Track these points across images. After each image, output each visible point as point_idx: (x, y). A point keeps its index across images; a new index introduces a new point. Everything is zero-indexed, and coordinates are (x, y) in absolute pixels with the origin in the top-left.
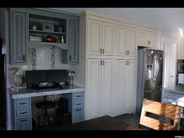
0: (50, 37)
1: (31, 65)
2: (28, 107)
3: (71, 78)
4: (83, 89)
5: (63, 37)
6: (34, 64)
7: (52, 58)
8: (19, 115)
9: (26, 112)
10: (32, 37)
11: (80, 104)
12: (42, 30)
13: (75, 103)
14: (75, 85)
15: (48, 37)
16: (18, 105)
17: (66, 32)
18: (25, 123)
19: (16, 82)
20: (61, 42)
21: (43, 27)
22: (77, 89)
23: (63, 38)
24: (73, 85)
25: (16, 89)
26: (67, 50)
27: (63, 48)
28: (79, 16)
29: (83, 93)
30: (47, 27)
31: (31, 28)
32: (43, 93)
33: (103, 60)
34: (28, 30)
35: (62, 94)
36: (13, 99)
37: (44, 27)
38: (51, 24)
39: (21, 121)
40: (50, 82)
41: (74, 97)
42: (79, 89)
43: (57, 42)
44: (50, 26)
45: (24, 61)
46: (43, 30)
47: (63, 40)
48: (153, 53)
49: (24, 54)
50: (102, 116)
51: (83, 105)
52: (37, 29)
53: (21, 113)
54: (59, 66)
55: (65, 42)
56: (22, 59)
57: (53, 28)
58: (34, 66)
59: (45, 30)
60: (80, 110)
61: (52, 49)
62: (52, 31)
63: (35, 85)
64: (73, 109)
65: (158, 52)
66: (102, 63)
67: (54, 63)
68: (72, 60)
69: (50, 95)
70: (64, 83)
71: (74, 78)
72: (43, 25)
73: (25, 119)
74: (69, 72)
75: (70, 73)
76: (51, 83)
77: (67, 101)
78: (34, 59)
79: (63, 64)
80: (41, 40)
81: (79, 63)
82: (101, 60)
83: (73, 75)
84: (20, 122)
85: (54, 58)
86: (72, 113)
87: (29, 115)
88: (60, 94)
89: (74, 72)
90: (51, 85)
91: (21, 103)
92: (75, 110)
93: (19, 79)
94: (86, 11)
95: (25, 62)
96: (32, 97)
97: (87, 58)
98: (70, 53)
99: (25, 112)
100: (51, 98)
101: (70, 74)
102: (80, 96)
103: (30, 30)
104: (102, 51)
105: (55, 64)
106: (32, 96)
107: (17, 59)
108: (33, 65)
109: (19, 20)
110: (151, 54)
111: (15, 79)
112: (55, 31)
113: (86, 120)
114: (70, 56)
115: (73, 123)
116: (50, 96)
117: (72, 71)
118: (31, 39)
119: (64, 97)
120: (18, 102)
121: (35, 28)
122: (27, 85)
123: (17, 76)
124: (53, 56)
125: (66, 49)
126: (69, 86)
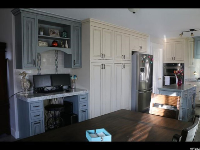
0: (56, 42)
1: (37, 70)
2: (41, 110)
3: (73, 82)
4: (87, 92)
5: (67, 42)
6: (39, 69)
7: (55, 63)
8: (33, 118)
9: (39, 115)
10: (40, 42)
11: (85, 105)
12: (49, 35)
13: (81, 105)
14: (77, 89)
15: (54, 42)
16: (33, 109)
17: (70, 38)
18: (39, 125)
20: (65, 47)
22: (83, 91)
24: (75, 88)
26: (71, 55)
27: (68, 53)
28: (82, 22)
29: (87, 95)
30: (54, 33)
31: (39, 34)
32: (54, 95)
33: (103, 64)
34: (37, 35)
35: (65, 97)
36: (28, 102)
37: (50, 33)
38: (57, 30)
39: (35, 123)
40: (54, 86)
41: (80, 99)
42: (85, 91)
43: (62, 47)
44: (56, 32)
45: (34, 65)
47: (67, 45)
48: (145, 57)
49: (34, 58)
51: (88, 107)
52: (44, 34)
53: (35, 116)
54: (62, 70)
55: (69, 47)
56: (32, 64)
57: (58, 34)
58: (39, 71)
59: (52, 35)
60: (85, 111)
61: (55, 54)
62: (57, 36)
63: (42, 89)
64: (79, 110)
65: (149, 57)
66: (103, 67)
67: (57, 67)
68: (76, 65)
70: (67, 86)
71: (76, 82)
72: (49, 30)
73: (39, 122)
74: (72, 76)
75: (73, 77)
76: (55, 87)
77: (72, 103)
78: (39, 64)
79: (65, 69)
80: (47, 45)
81: (81, 67)
82: (102, 64)
83: (76, 78)
84: (34, 125)
85: (57, 63)
86: (78, 114)
87: (42, 117)
88: (62, 97)
89: (76, 76)
90: (55, 89)
91: (35, 106)
92: (81, 112)
93: (28, 84)
94: (90, 18)
97: (91, 62)
98: (74, 58)
99: (38, 115)
100: (56, 101)
101: (72, 78)
102: (85, 98)
103: (39, 35)
104: (103, 56)
105: (58, 68)
106: (45, 99)
107: (28, 64)
108: (38, 70)
109: (29, 25)
110: (143, 58)
111: (25, 84)
112: (60, 37)
114: (74, 60)
116: (55, 100)
117: (75, 75)
118: (40, 44)
119: (68, 100)
120: (33, 105)
121: (42, 33)
122: (34, 90)
123: (26, 80)
124: (56, 60)
125: (70, 53)
126: (72, 89)
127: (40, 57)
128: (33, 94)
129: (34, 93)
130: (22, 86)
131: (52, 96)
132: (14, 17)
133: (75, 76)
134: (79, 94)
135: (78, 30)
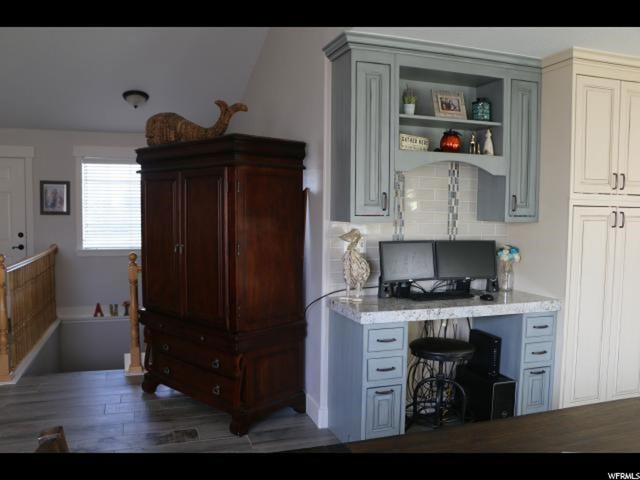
0: (456, 135)
1: (392, 224)
2: (399, 353)
3: (507, 269)
4: (555, 306)
5: (489, 134)
6: (400, 222)
7: (450, 202)
8: (374, 375)
9: (393, 368)
10: (404, 136)
11: (545, 352)
12: (433, 115)
13: (530, 349)
14: (518, 292)
15: (447, 135)
17: (500, 120)
18: (388, 400)
19: (355, 274)
20: (484, 152)
21: (435, 105)
22: (539, 303)
23: (492, 138)
24: (510, 291)
25: (354, 297)
26: (504, 177)
27: (494, 172)
28: (543, 66)
29: (553, 315)
30: (448, 106)
31: (402, 111)
32: (443, 310)
33: (619, 210)
34: (396, 116)
35: (477, 319)
36: (362, 326)
37: (437, 106)
39: (377, 393)
40: (444, 279)
41: (528, 330)
42: (546, 302)
43: (472, 153)
44: (455, 102)
45: (384, 210)
46: (437, 114)
47: (489, 146)
49: (385, 189)
50: (610, 398)
51: (553, 357)
52: (416, 112)
53: (378, 370)
54: (471, 229)
55: (497, 152)
56: (377, 205)
57: (463, 108)
58: (398, 228)
59: (442, 115)
60: (543, 372)
61: (451, 173)
62: (459, 117)
63: (403, 286)
64: (523, 366)
66: (619, 220)
67: (455, 217)
68: (519, 211)
69: (442, 321)
70: (485, 282)
71: (515, 269)
72: (435, 99)
73: (389, 389)
74: (502, 249)
75: (506, 252)
76: (445, 283)
77: (500, 340)
78: (399, 207)
79: (482, 223)
80: (426, 147)
81: (537, 221)
82: (614, 209)
83: (516, 257)
84: (374, 397)
85: (457, 203)
86: (518, 380)
87: (400, 375)
88: (468, 319)
89: (517, 250)
90: (445, 288)
91: (382, 339)
92: (528, 373)
93: (365, 267)
94: (575, 47)
95: (386, 213)
96: (411, 323)
97: (572, 203)
98: (514, 187)
99: (390, 367)
100: (446, 328)
101: (504, 256)
102: (546, 327)
103: (402, 116)
104: (619, 180)
105: (457, 222)
106: (413, 319)
107: (365, 205)
108: (396, 224)
109: (374, 86)
111: (355, 266)
112: (469, 118)
113: (560, 407)
114: (514, 196)
115: (519, 414)
116: (444, 325)
117: (513, 245)
118: (404, 143)
119: (483, 327)
120: (375, 336)
121: (410, 108)
122: (380, 287)
123: (358, 256)
124: (453, 195)
125: (501, 174)
126: (500, 293)
127: (401, 184)
128: (376, 300)
129: (380, 296)
130: (347, 273)
131: (436, 310)
132: (330, 64)
133: (513, 249)
134: (527, 312)
135: (530, 92)
